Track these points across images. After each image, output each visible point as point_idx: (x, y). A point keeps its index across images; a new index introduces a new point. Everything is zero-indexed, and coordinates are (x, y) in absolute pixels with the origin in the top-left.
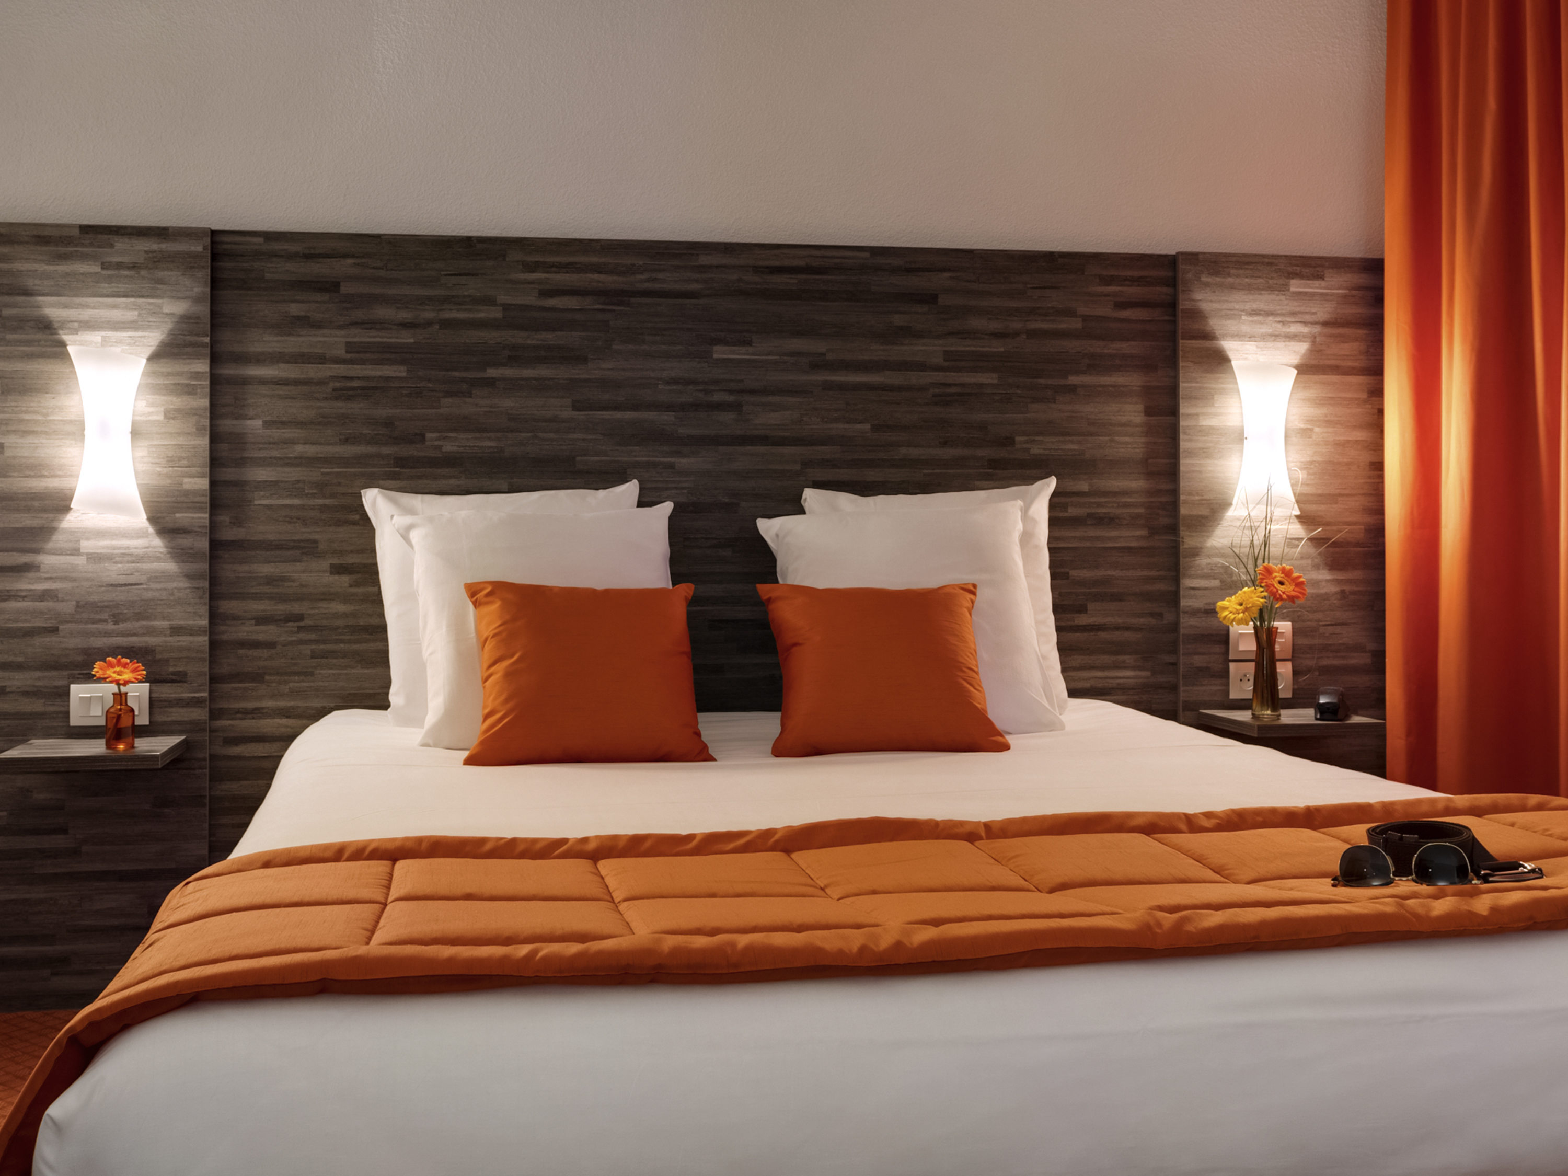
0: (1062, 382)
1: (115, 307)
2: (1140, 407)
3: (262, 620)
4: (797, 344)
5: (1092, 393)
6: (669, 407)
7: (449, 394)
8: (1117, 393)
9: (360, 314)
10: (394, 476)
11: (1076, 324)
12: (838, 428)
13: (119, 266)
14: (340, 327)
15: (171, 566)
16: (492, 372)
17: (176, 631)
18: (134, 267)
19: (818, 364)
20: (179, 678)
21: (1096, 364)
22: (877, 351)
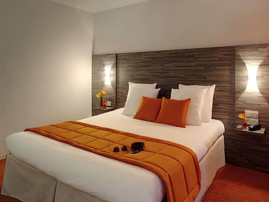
0: (215, 68)
1: (109, 62)
2: (229, 72)
3: (120, 96)
4: (175, 64)
5: (220, 70)
6: (159, 73)
7: (137, 71)
8: (224, 70)
9: (128, 62)
10: (131, 81)
11: (217, 59)
12: (180, 75)
13: (109, 58)
14: (127, 64)
15: (113, 90)
16: (141, 68)
17: (113, 97)
18: (110, 58)
19: (178, 66)
20: (113, 102)
21: (220, 65)
22: (186, 64)
